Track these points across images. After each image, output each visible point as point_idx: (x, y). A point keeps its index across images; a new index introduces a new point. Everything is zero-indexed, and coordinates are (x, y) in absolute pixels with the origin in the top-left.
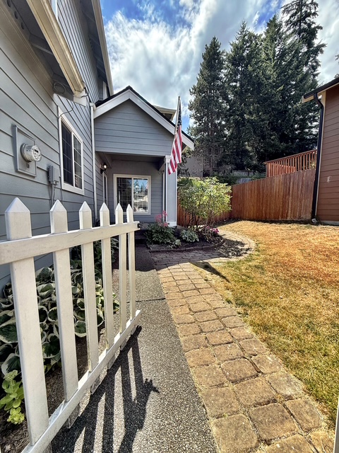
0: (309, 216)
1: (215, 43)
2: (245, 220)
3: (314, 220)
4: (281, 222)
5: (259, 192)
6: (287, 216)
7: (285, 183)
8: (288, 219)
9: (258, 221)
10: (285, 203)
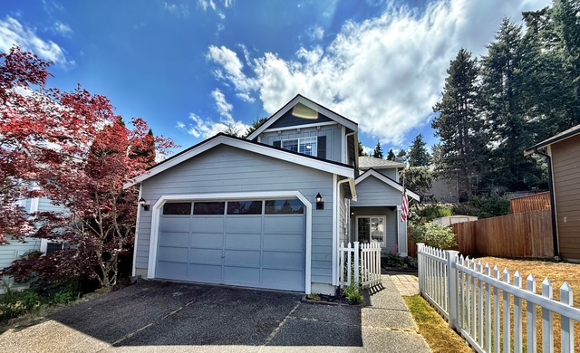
0: (552, 255)
1: (462, 55)
2: (490, 256)
3: (557, 258)
4: (524, 259)
5: (501, 228)
6: (531, 254)
7: (525, 221)
8: (533, 256)
9: (503, 257)
10: (527, 240)
